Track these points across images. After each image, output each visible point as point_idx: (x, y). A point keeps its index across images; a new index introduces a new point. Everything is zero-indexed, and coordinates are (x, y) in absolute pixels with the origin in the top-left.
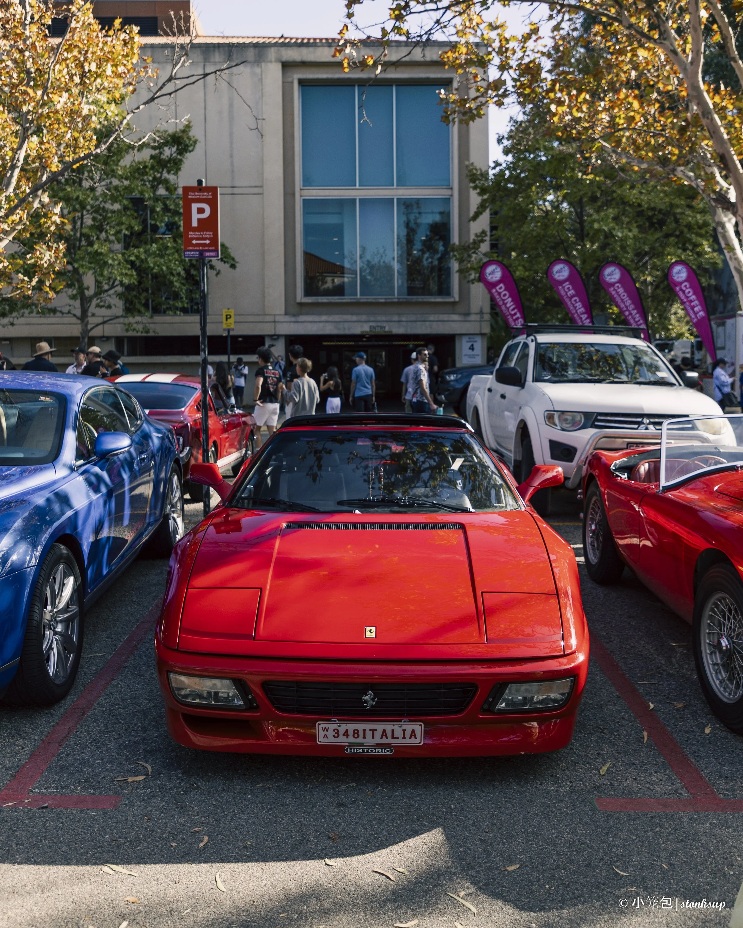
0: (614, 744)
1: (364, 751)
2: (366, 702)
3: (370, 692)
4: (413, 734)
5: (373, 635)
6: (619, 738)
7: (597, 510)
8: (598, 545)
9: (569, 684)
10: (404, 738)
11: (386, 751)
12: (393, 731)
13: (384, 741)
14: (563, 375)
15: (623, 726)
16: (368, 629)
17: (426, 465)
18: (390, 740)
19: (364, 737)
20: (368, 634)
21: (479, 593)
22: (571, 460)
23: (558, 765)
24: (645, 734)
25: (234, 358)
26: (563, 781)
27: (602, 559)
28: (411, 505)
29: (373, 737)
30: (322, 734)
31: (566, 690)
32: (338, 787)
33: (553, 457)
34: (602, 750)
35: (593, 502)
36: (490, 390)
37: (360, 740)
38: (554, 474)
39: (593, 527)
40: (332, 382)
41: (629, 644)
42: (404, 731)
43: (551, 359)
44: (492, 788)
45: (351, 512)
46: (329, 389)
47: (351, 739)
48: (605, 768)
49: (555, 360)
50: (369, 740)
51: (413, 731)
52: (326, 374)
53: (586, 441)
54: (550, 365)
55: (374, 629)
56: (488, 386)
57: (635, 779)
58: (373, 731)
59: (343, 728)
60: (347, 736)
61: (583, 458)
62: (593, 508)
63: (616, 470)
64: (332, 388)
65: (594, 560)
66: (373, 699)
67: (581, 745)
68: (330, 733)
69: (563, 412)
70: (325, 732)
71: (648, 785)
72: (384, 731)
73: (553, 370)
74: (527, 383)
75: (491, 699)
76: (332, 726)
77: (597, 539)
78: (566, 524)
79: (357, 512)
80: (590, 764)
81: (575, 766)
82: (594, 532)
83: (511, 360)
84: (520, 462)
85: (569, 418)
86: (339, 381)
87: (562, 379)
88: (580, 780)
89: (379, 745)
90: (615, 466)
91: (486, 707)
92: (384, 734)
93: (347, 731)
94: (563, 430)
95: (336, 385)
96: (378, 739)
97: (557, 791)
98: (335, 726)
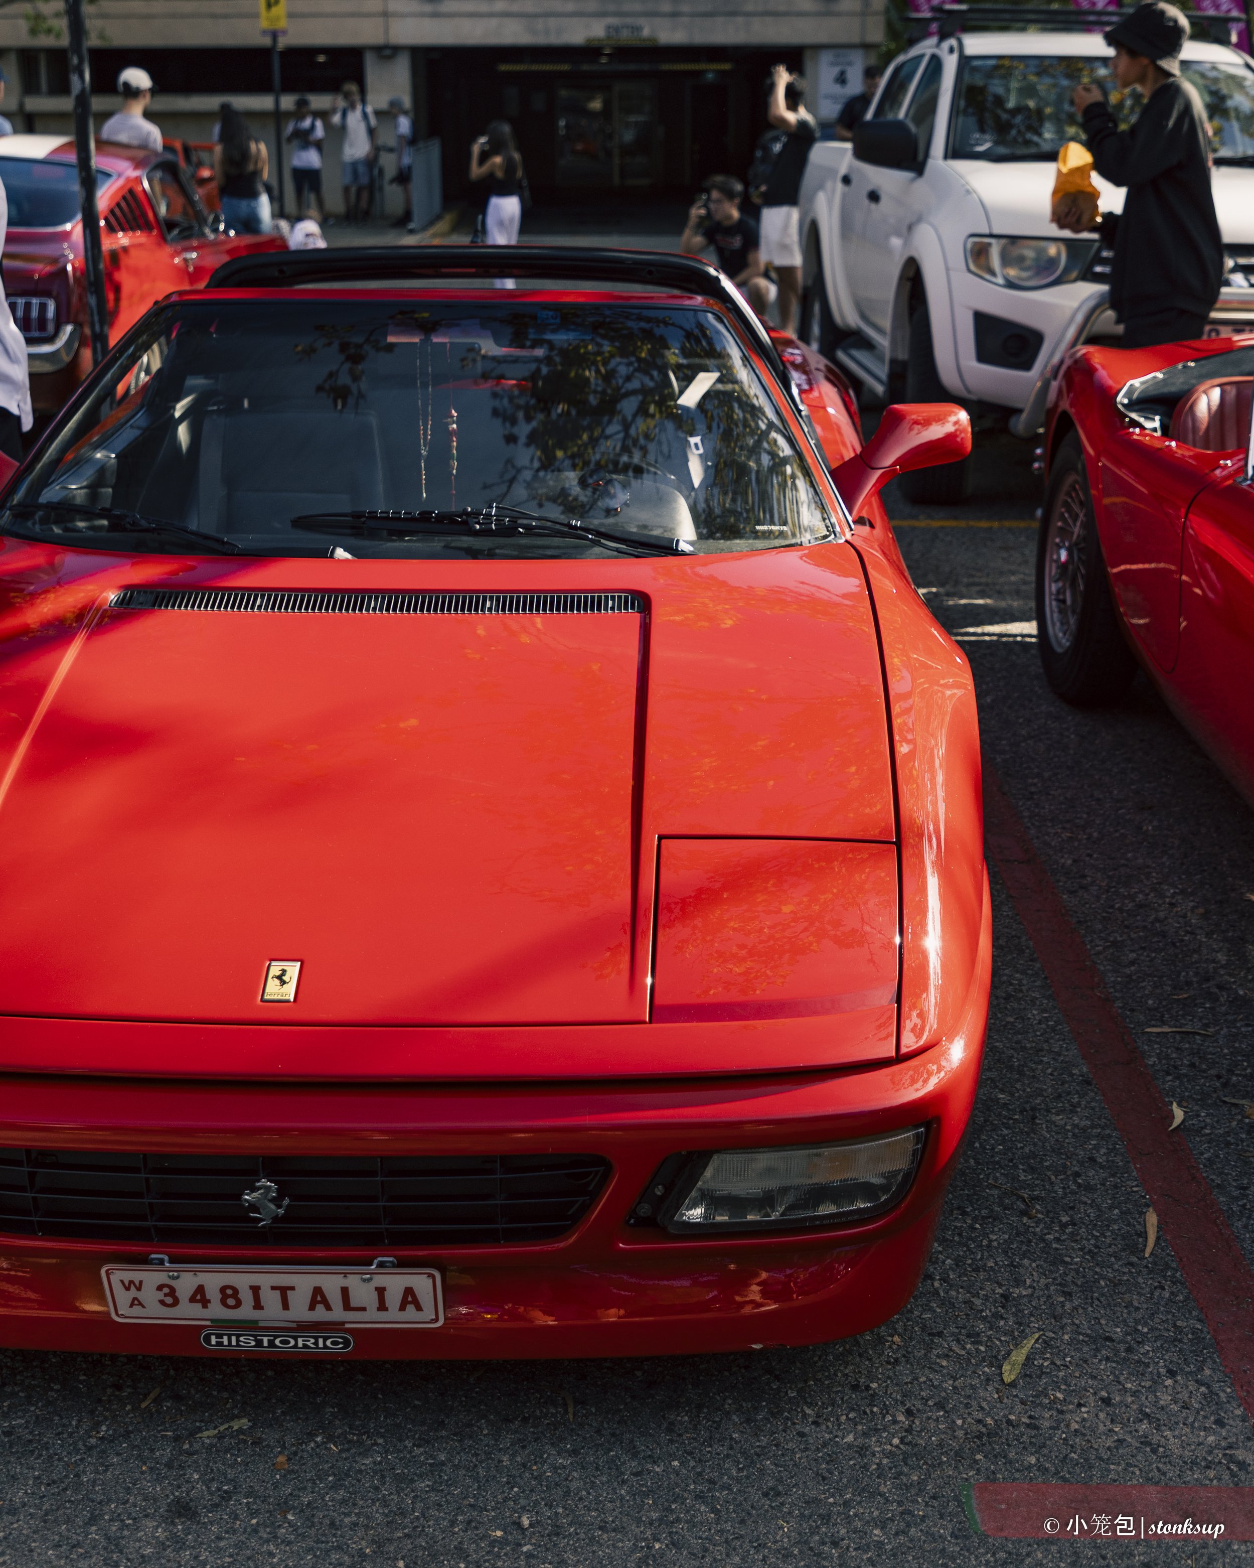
0: (1057, 1260)
1: (259, 1343)
2: (253, 1207)
3: (264, 1182)
4: (409, 1297)
5: (289, 992)
6: (1073, 1237)
7: (1076, 508)
8: (1074, 601)
9: (910, 1147)
10: (382, 1307)
11: (327, 1344)
12: (345, 1291)
13: (320, 1314)
14: (1028, 143)
15: (1089, 1188)
16: (275, 969)
17: (635, 384)
18: (338, 1314)
19: (258, 1306)
20: (273, 990)
21: (650, 841)
22: (1027, 365)
23: (881, 1340)
24: (1152, 1219)
25: (288, 102)
26: (885, 1410)
27: (1080, 638)
28: (509, 531)
29: (286, 1306)
30: (123, 1298)
31: (901, 1164)
32: (192, 1434)
33: (982, 357)
34: (1019, 1282)
35: (1065, 487)
36: (846, 180)
37: (246, 1312)
38: (949, 428)
39: (1064, 555)
40: (498, 160)
41: (1132, 898)
42: (381, 1291)
43: (999, 101)
44: (664, 1437)
45: (325, 554)
46: (491, 175)
47: (216, 1310)
48: (1019, 1356)
49: (1011, 104)
50: (272, 1310)
51: (409, 1291)
52: (483, 140)
53: (1068, 313)
54: (997, 118)
55: (293, 970)
56: (843, 171)
57: (1107, 1401)
58: (284, 1291)
59: (186, 1283)
60: (205, 1303)
61: (1056, 359)
62: (1066, 504)
63: (1130, 406)
64: (500, 174)
65: (1061, 639)
66: (277, 1201)
67: (958, 1262)
68: (150, 1295)
69: (1014, 239)
70: (133, 1292)
71: (1144, 1426)
72: (318, 1291)
73: (1002, 130)
74: (931, 163)
75: (659, 1191)
76: (151, 1278)
77: (1073, 584)
78: (1007, 524)
79: (341, 553)
80: (974, 1336)
81: (929, 1347)
82: (1063, 567)
83: (900, 105)
84: (904, 364)
85: (1029, 254)
86: (517, 156)
87: (1020, 151)
88: (940, 1406)
89: (304, 1328)
90: (1128, 394)
91: (645, 1210)
92: (318, 1297)
93: (200, 1289)
94: (1010, 285)
95: (509, 167)
96: (300, 1310)
97: (862, 1450)
98: (161, 1278)
